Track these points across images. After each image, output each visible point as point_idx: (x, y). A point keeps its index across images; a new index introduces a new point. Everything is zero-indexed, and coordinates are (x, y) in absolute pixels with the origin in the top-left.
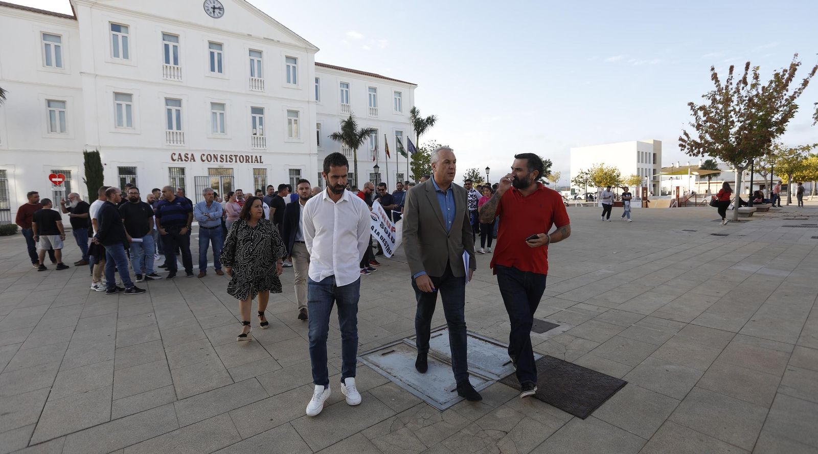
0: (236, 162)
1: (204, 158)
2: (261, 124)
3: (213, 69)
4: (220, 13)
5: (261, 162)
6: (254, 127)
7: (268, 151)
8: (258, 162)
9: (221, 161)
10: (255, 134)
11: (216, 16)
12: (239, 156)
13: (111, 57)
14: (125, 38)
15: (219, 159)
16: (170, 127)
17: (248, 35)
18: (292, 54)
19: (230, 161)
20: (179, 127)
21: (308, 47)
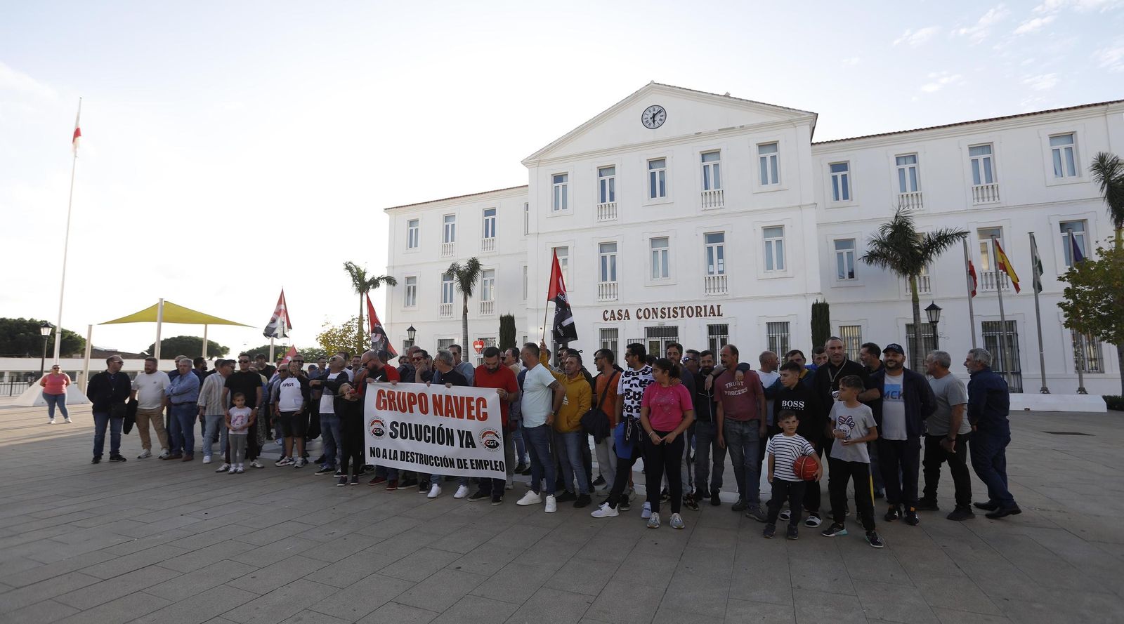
0: (682, 316)
1: (641, 314)
2: (720, 256)
3: (654, 195)
4: (661, 120)
5: (719, 315)
6: (711, 262)
7: (730, 297)
8: (714, 315)
9: (662, 317)
10: (712, 273)
11: (656, 124)
12: (686, 308)
13: (552, 211)
14: (565, 187)
15: (659, 314)
16: (604, 278)
17: (696, 134)
18: (767, 137)
19: (674, 316)
20: (614, 278)
21: (796, 117)
